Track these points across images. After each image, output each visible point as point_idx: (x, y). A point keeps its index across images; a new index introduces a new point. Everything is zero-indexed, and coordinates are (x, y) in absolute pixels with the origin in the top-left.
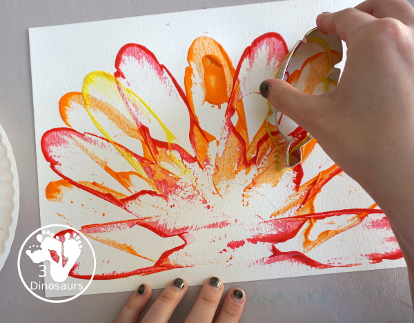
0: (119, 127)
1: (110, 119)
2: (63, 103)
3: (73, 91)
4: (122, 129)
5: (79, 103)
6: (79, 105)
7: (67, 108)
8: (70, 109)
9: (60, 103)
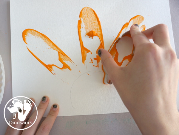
0: (49, 45)
1: (45, 41)
2: (24, 33)
3: (29, 28)
4: (50, 46)
5: (32, 34)
6: (31, 35)
7: (26, 36)
8: (27, 36)
9: (23, 33)
